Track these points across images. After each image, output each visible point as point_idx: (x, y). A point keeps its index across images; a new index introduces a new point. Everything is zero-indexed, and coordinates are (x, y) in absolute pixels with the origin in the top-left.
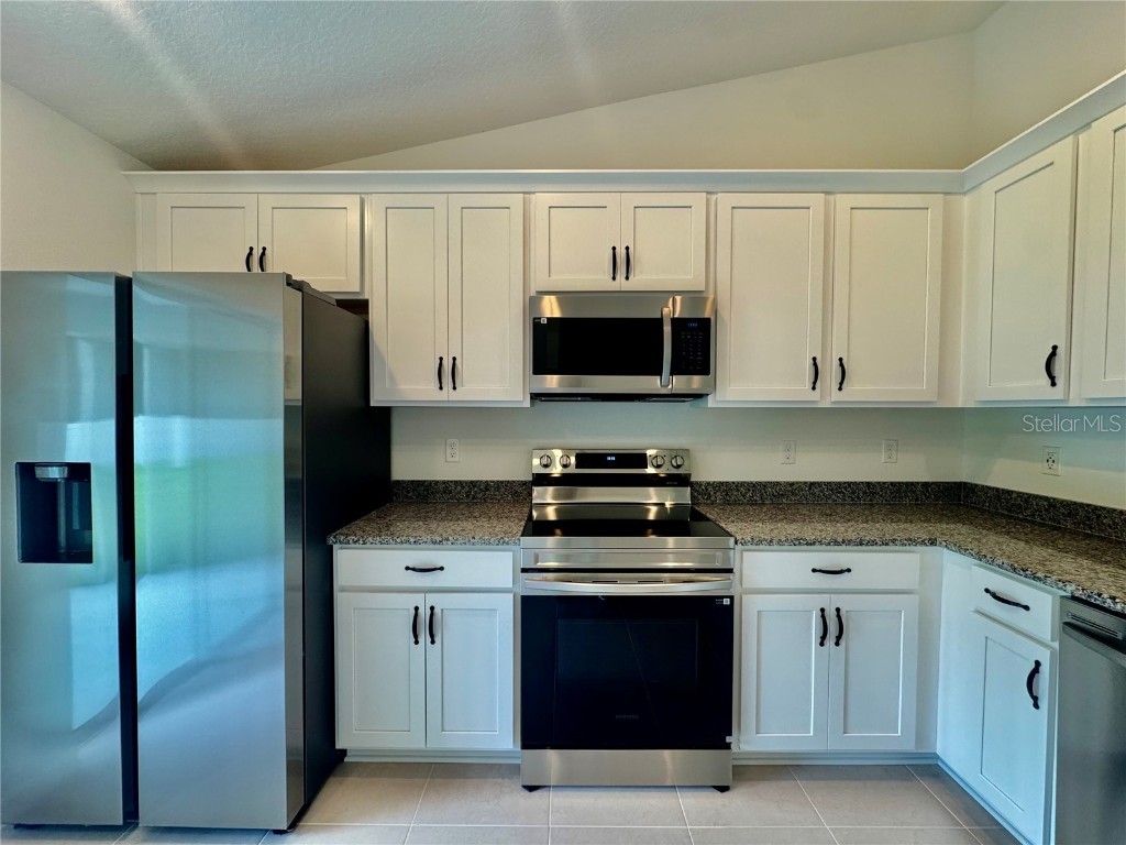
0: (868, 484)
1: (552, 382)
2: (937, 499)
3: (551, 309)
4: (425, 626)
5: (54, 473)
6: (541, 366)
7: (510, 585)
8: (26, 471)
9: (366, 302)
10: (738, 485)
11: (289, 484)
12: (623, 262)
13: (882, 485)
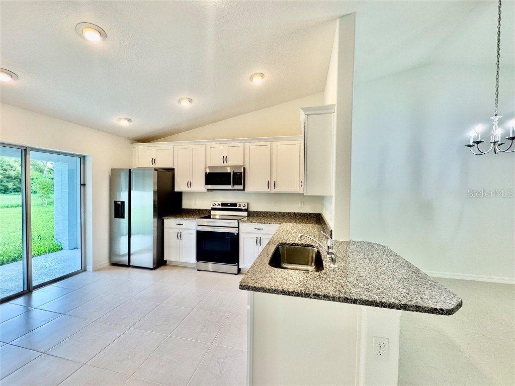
0: (294, 213)
1: (210, 187)
2: (313, 217)
3: (208, 171)
4: (179, 236)
5: (119, 203)
6: (207, 183)
7: (195, 228)
8: (115, 202)
9: (174, 169)
10: (261, 212)
11: (154, 205)
12: (225, 159)
13: (298, 213)
